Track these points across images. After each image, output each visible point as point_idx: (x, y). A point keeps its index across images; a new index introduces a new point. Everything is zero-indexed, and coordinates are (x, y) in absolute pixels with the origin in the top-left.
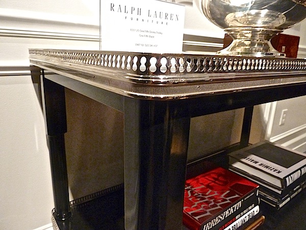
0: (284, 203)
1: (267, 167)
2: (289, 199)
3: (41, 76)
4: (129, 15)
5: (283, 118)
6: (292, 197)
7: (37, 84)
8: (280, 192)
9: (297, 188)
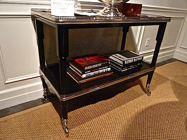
0: (124, 70)
1: (120, 57)
2: (127, 69)
3: (35, 18)
4: (58, 5)
5: (147, 43)
6: (128, 69)
7: (33, 21)
8: (122, 66)
9: (132, 66)
